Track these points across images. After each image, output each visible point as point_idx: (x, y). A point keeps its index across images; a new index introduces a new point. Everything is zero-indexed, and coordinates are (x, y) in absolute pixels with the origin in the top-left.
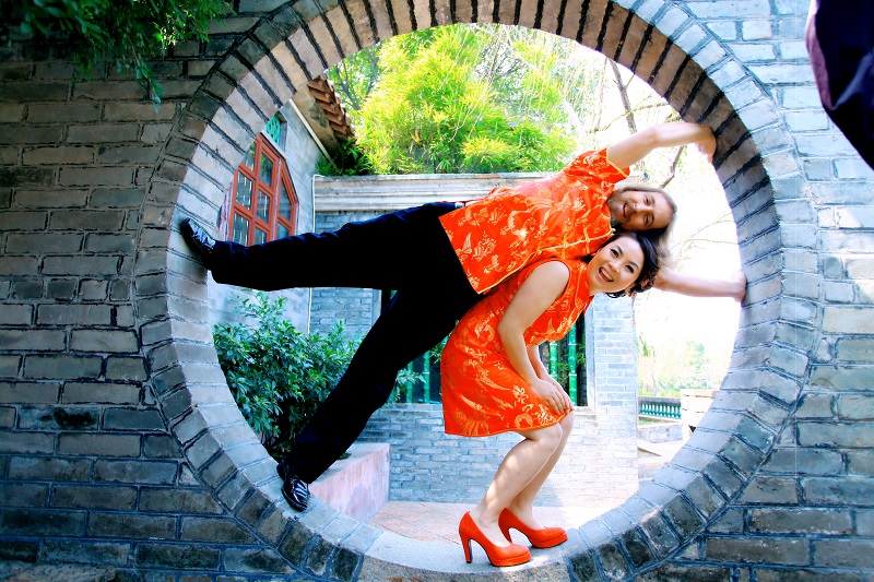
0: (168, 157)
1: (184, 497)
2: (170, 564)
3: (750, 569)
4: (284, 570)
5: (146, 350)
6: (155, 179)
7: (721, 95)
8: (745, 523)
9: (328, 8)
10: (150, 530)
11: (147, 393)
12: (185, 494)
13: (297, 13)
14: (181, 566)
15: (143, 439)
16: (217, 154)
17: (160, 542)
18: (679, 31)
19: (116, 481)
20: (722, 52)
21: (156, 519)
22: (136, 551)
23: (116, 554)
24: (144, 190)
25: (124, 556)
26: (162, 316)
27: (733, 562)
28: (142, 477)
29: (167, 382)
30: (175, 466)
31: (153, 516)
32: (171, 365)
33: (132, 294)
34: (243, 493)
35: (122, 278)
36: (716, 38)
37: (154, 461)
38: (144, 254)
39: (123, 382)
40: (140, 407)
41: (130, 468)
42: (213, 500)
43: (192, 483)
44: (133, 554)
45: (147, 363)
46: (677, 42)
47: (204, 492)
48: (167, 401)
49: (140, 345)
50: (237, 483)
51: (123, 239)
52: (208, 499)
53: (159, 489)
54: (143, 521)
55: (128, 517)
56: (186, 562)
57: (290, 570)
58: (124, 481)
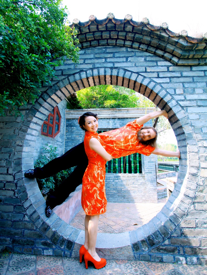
0: (23, 126)
1: (25, 224)
2: (21, 244)
3: (183, 247)
4: (52, 247)
5: (16, 181)
6: (20, 132)
7: (171, 109)
8: (181, 233)
10: (16, 234)
11: (16, 193)
12: (25, 223)
13: (58, 86)
14: (24, 245)
15: (15, 207)
16: (37, 123)
17: (18, 238)
18: (159, 92)
19: (7, 219)
20: (171, 97)
21: (17, 230)
22: (12, 240)
23: (6, 241)
24: (16, 135)
25: (8, 242)
26: (20, 171)
27: (178, 245)
28: (14, 218)
29: (21, 190)
30: (23, 215)
31: (16, 230)
32: (22, 185)
33: (13, 165)
34: (41, 223)
35: (10, 160)
36: (169, 94)
37: (17, 213)
38: (16, 153)
39: (9, 190)
40: (14, 197)
41: (11, 215)
42: (33, 225)
43: (27, 220)
44: (11, 241)
45: (16, 184)
46: (159, 95)
47: (31, 223)
48: (21, 196)
49: (14, 179)
50: (40, 220)
51: (11, 149)
52: (32, 225)
53: (18, 221)
54: (14, 231)
55: (10, 229)
56: (25, 244)
57: (54, 247)
58: (9, 219)
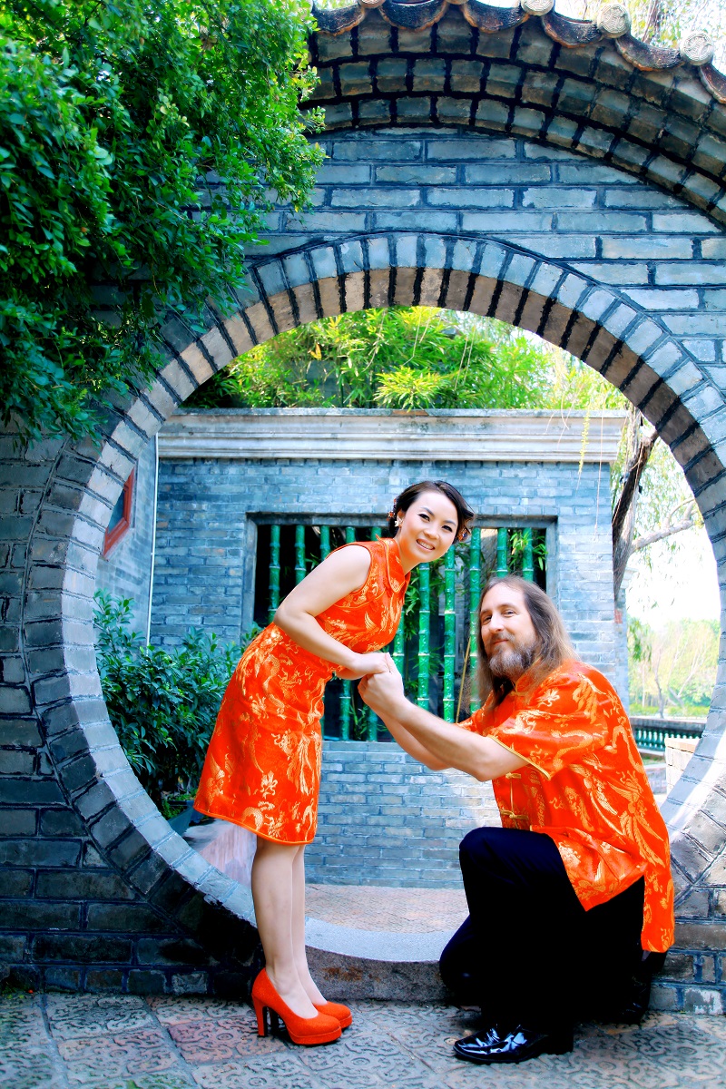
0: (59, 481)
1: (89, 881)
2: (74, 958)
3: (715, 957)
4: (208, 962)
5: (40, 710)
6: (45, 506)
7: (695, 426)
8: (710, 907)
9: (248, 304)
10: (50, 920)
11: (43, 761)
12: (90, 878)
13: (211, 308)
14: (87, 960)
15: (39, 815)
16: (111, 470)
17: (62, 933)
18: (651, 349)
19: (8, 864)
20: (698, 375)
21: (56, 906)
22: (33, 944)
23: (10, 948)
24: (31, 520)
25: (19, 950)
26: (58, 670)
27: (697, 949)
28: (39, 858)
29: (67, 748)
30: (78, 846)
31: (53, 903)
32: (70, 728)
33: (20, 645)
34: (158, 875)
35: (8, 625)
36: (693, 359)
37: (53, 840)
38: (34, 596)
39: (13, 748)
40: (35, 777)
41: (24, 849)
42: (123, 884)
43: (98, 865)
44: (30, 948)
45: (42, 727)
46: (650, 363)
47: (112, 875)
48: (67, 771)
49: (33, 704)
50: (151, 865)
51: (8, 577)
52: (118, 883)
53: (59, 872)
54: (40, 909)
55: (24, 904)
56: (94, 955)
57: (213, 962)
58: (18, 863)
